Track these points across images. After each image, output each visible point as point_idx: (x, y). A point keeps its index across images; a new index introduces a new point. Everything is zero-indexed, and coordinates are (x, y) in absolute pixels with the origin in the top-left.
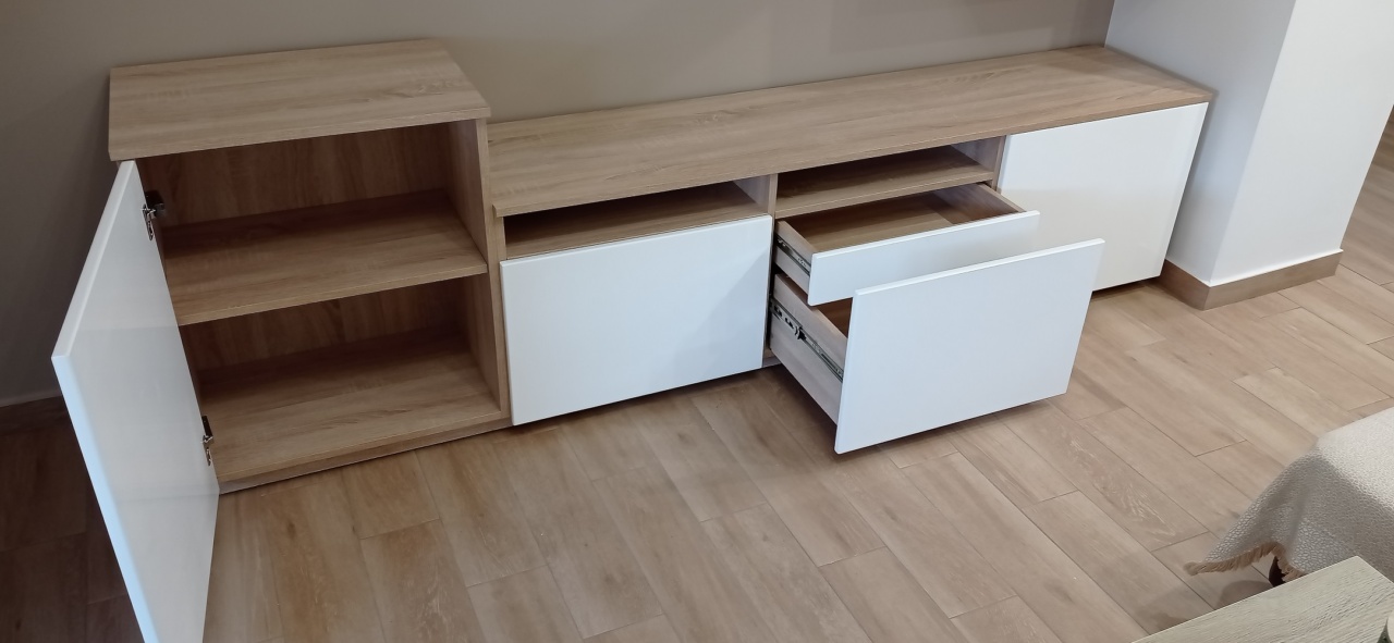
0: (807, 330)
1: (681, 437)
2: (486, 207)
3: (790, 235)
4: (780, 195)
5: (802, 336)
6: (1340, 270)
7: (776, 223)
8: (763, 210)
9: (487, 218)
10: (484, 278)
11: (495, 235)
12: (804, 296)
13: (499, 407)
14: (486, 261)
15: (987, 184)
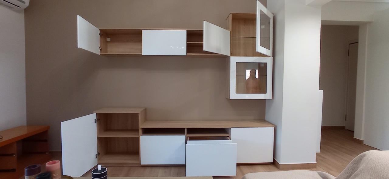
4: (187, 133)
9: (139, 128)
10: (138, 138)
14: (139, 135)
15: (229, 137)
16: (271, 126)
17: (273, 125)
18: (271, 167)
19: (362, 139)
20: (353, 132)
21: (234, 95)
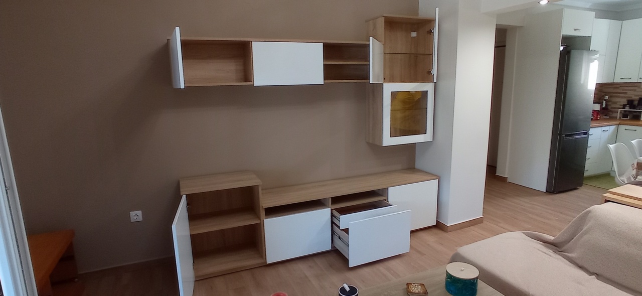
0: (341, 236)
1: (310, 266)
2: (261, 206)
3: (336, 213)
4: (332, 204)
5: (340, 238)
6: (484, 222)
7: (332, 210)
8: (329, 207)
9: (261, 209)
10: (260, 224)
11: (263, 213)
12: (339, 227)
13: (263, 259)
14: (260, 220)
15: (385, 200)
16: (435, 178)
17: (436, 176)
18: (435, 231)
19: (506, 177)
20: (496, 167)
21: (388, 140)
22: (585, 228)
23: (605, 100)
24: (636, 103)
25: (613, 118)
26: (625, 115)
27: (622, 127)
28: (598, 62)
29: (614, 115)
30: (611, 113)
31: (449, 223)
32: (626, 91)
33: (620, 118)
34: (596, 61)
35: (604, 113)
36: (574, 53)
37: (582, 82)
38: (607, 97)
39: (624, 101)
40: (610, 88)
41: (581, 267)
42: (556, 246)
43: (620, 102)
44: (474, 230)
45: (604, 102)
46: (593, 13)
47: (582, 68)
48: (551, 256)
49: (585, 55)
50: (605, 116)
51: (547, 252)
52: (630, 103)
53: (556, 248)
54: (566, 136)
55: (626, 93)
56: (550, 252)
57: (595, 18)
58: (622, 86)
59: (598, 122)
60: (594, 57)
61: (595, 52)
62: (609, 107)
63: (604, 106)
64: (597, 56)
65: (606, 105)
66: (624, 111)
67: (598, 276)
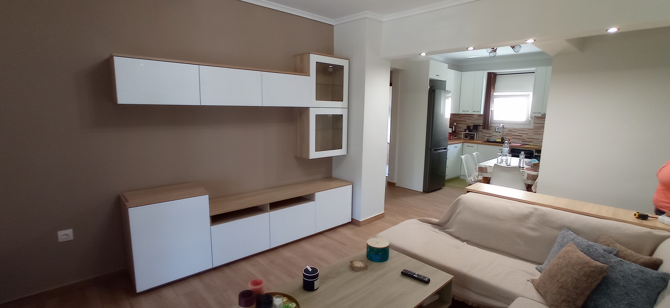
6: (385, 216)
8: (267, 212)
16: (350, 184)
17: (350, 182)
18: (351, 226)
19: (395, 182)
22: (458, 211)
23: (454, 126)
24: (472, 128)
25: (459, 138)
26: (466, 137)
27: (466, 144)
28: (451, 99)
29: (460, 136)
30: (458, 135)
31: (362, 218)
32: (465, 120)
33: (463, 138)
34: (450, 98)
35: (454, 135)
36: (437, 91)
37: (441, 112)
38: (455, 124)
39: (465, 127)
40: (456, 117)
41: (457, 238)
42: (441, 226)
43: (463, 127)
44: (379, 223)
45: (454, 127)
46: (447, 65)
47: (441, 102)
48: (438, 233)
49: (443, 93)
50: (455, 137)
51: (435, 231)
52: (469, 127)
53: (440, 227)
54: (435, 150)
55: (465, 121)
56: (437, 230)
57: (448, 68)
58: (464, 117)
59: (451, 141)
60: (448, 95)
61: (449, 92)
62: (457, 131)
63: (453, 130)
64: (450, 95)
65: (455, 129)
66: (466, 133)
67: (468, 242)
